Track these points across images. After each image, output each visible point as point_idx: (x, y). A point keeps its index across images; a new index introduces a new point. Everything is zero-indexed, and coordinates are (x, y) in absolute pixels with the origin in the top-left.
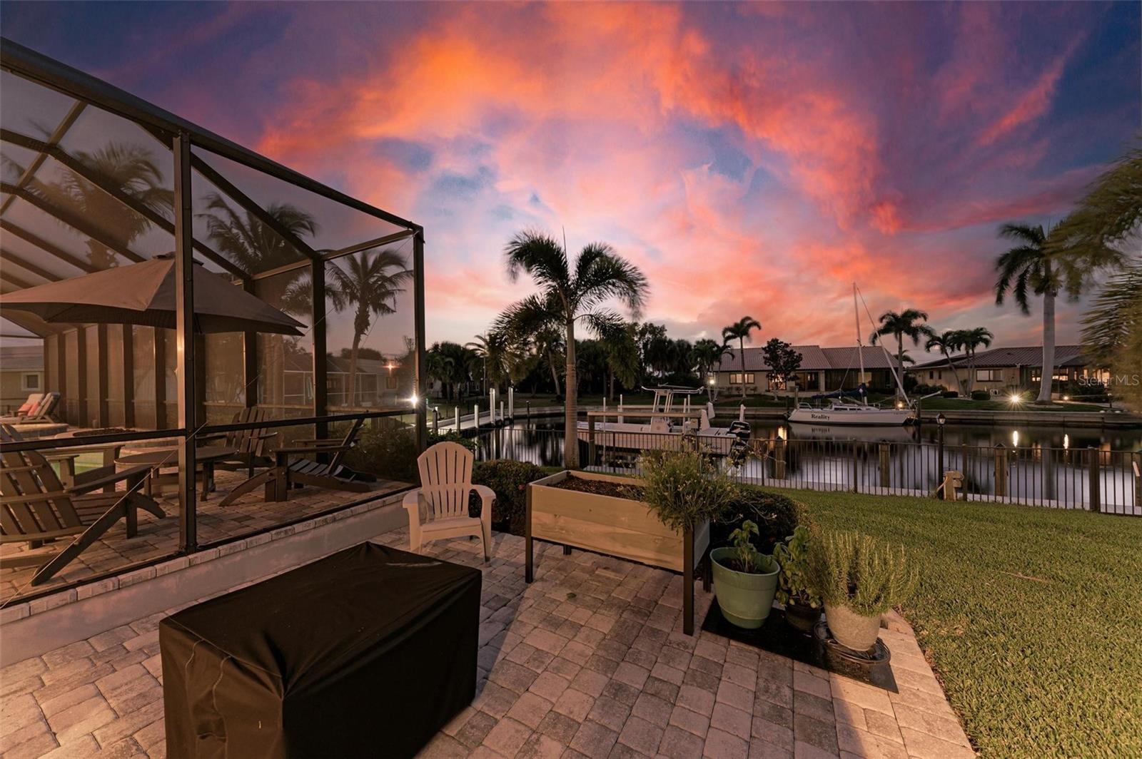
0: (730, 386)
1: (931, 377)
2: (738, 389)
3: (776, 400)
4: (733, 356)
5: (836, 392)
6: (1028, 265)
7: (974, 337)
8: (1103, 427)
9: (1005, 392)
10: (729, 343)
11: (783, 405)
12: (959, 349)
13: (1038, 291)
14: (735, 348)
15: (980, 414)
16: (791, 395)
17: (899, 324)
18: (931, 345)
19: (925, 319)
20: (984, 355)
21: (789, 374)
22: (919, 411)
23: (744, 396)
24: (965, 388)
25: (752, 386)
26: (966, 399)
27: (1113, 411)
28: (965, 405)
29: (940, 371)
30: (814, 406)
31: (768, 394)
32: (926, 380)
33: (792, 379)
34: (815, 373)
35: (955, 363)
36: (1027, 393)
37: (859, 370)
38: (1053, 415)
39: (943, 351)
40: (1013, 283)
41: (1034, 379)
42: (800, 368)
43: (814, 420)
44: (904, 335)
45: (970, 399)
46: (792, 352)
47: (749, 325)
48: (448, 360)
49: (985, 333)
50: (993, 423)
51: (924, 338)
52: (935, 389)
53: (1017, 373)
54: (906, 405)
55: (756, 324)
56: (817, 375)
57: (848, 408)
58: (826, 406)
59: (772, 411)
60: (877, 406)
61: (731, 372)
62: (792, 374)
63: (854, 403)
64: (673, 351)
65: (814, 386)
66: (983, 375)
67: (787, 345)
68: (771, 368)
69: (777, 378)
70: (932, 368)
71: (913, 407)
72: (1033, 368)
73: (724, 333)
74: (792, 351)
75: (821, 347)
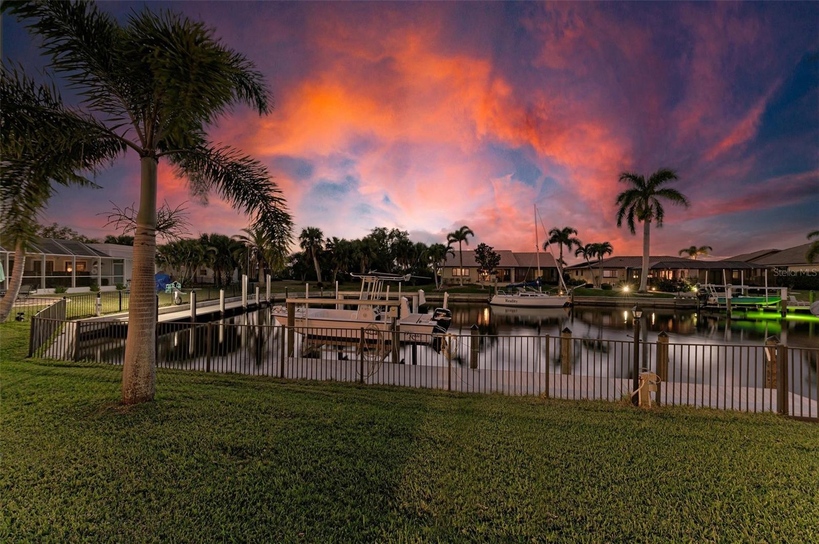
0: (452, 277)
1: (577, 274)
2: (458, 280)
3: (483, 288)
4: (454, 255)
5: (521, 283)
6: (635, 201)
7: (604, 248)
8: (675, 308)
9: (619, 284)
10: (451, 245)
11: (487, 292)
12: (594, 256)
13: (640, 218)
14: (456, 250)
15: (608, 300)
16: (492, 285)
17: (561, 236)
18: (579, 252)
19: (576, 234)
20: (608, 260)
21: (492, 269)
22: (573, 297)
23: (461, 285)
24: (597, 281)
25: (467, 278)
26: (598, 289)
27: (681, 298)
28: (597, 293)
29: (582, 270)
30: (507, 293)
31: (477, 283)
32: (574, 277)
33: (494, 273)
34: (508, 269)
35: (592, 265)
36: (633, 286)
37: (537, 268)
38: (649, 300)
39: (585, 256)
40: (627, 213)
41: (635, 277)
42: (499, 266)
43: (507, 303)
44: (563, 245)
45: (601, 289)
46: (494, 254)
47: (466, 233)
48: (211, 248)
49: (609, 246)
50: (615, 305)
51: (575, 247)
52: (580, 282)
53: (626, 272)
54: (565, 293)
55: (470, 232)
56: (509, 271)
57: (530, 295)
58: (515, 293)
59: (480, 297)
60: (547, 293)
61: (453, 267)
62: (494, 270)
63: (533, 291)
64: (412, 250)
65: (507, 279)
66: (607, 273)
67: (491, 248)
68: (480, 265)
69: (484, 272)
70: (578, 268)
71: (569, 295)
72: (634, 270)
73: (448, 238)
74: (494, 252)
75: (513, 252)
